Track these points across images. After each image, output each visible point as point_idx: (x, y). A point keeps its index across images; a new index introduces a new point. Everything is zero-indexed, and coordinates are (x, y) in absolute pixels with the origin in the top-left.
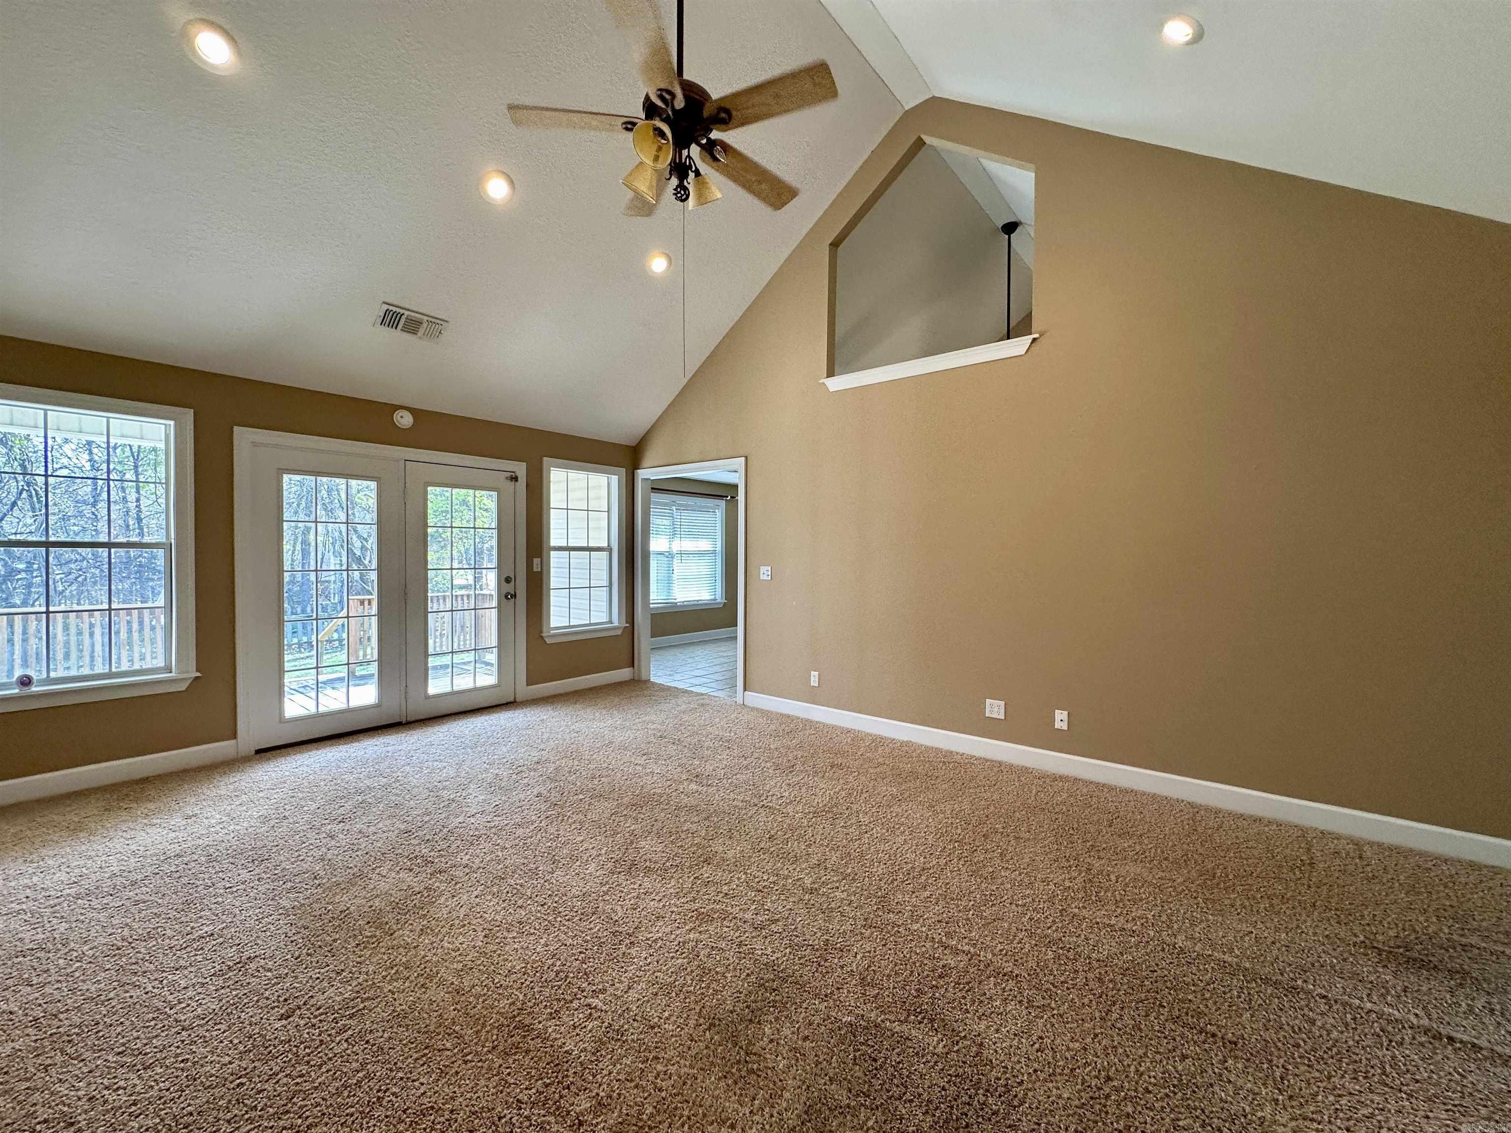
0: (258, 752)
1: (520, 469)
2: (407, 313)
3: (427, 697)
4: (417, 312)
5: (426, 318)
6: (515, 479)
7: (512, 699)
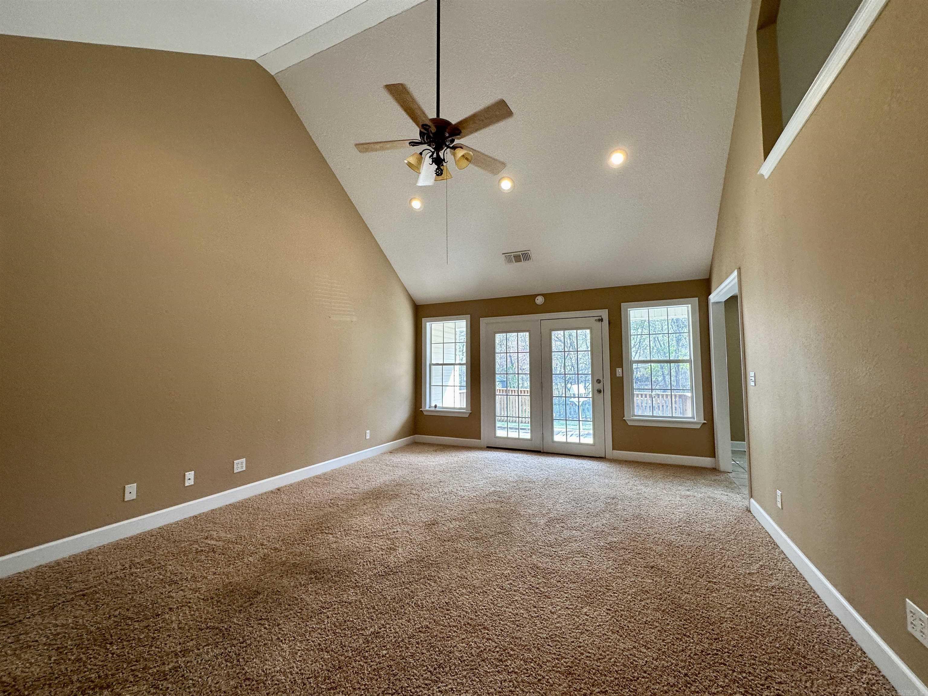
0: (488, 447)
1: (604, 313)
2: (512, 254)
3: (553, 442)
4: (516, 252)
5: (520, 253)
6: (601, 320)
7: (603, 456)
